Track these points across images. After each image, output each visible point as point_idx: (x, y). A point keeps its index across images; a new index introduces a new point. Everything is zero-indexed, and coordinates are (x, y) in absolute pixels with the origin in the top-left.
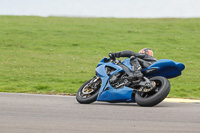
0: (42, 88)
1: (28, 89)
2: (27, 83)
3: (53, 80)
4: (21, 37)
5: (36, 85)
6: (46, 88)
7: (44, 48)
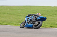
0: (51, 26)
1: (48, 26)
2: (47, 25)
3: (55, 24)
4: (46, 12)
5: (50, 25)
6: (53, 26)
7: (52, 15)
